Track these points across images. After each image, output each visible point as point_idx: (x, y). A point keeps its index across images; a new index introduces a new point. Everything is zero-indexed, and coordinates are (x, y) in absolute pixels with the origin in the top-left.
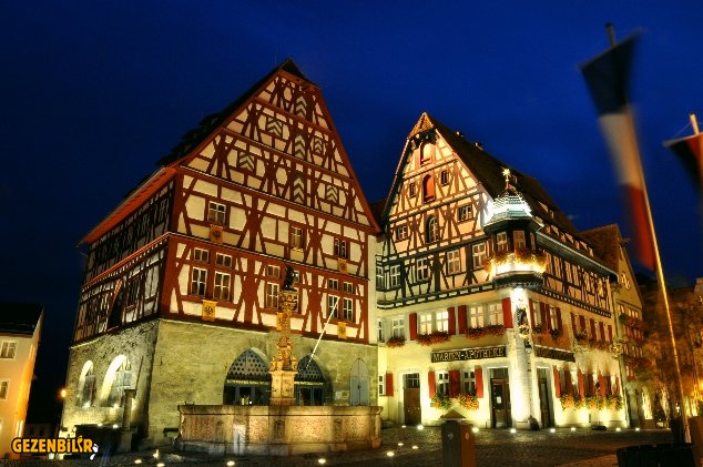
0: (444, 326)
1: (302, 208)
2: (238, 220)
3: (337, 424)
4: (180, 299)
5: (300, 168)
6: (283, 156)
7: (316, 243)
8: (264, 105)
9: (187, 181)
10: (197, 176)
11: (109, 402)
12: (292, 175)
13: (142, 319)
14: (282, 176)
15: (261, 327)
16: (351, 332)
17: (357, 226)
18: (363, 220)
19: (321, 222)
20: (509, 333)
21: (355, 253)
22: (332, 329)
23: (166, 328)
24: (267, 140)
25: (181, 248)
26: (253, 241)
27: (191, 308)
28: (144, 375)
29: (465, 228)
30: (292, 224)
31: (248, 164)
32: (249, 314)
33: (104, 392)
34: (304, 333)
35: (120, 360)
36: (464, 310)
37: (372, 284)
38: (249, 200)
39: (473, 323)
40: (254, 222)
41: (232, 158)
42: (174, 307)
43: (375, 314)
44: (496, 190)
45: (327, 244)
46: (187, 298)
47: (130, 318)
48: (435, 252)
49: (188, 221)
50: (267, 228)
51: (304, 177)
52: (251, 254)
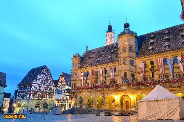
0: (61, 99)
1: (46, 85)
2: (38, 88)
3: (44, 110)
4: (31, 97)
5: (46, 80)
6: (44, 79)
7: (47, 89)
8: (42, 73)
9: (32, 84)
10: (33, 84)
11: (22, 107)
12: (45, 81)
13: (27, 99)
14: (43, 82)
15: (40, 99)
16: (51, 99)
17: (53, 86)
18: (54, 85)
19: (48, 86)
20: (67, 101)
21: (52, 89)
22: (48, 99)
23: (30, 100)
24: (42, 77)
25: (31, 92)
26: (39, 90)
27: (32, 98)
28: (27, 105)
29: (64, 88)
30: (44, 87)
31: (39, 81)
32: (38, 98)
33: (22, 106)
34: (45, 100)
35: (24, 103)
36: (63, 97)
37: (54, 93)
38: (39, 85)
39: (64, 99)
40: (40, 88)
41: (37, 81)
42: (31, 98)
43: (54, 96)
44: (67, 85)
45: (49, 89)
46: (32, 97)
47: (25, 98)
48: (62, 90)
49: (32, 89)
50: (41, 88)
51: (46, 81)
52: (39, 92)
